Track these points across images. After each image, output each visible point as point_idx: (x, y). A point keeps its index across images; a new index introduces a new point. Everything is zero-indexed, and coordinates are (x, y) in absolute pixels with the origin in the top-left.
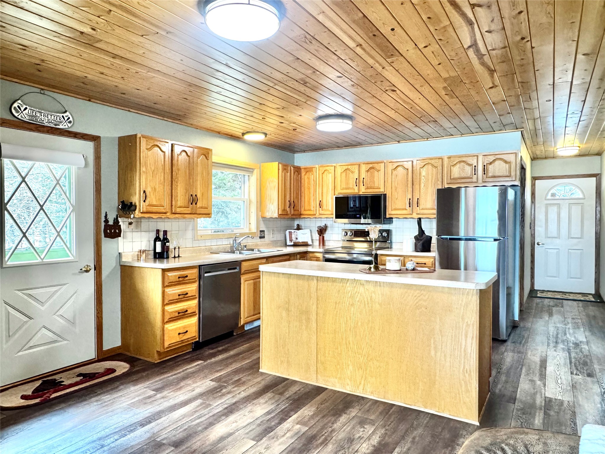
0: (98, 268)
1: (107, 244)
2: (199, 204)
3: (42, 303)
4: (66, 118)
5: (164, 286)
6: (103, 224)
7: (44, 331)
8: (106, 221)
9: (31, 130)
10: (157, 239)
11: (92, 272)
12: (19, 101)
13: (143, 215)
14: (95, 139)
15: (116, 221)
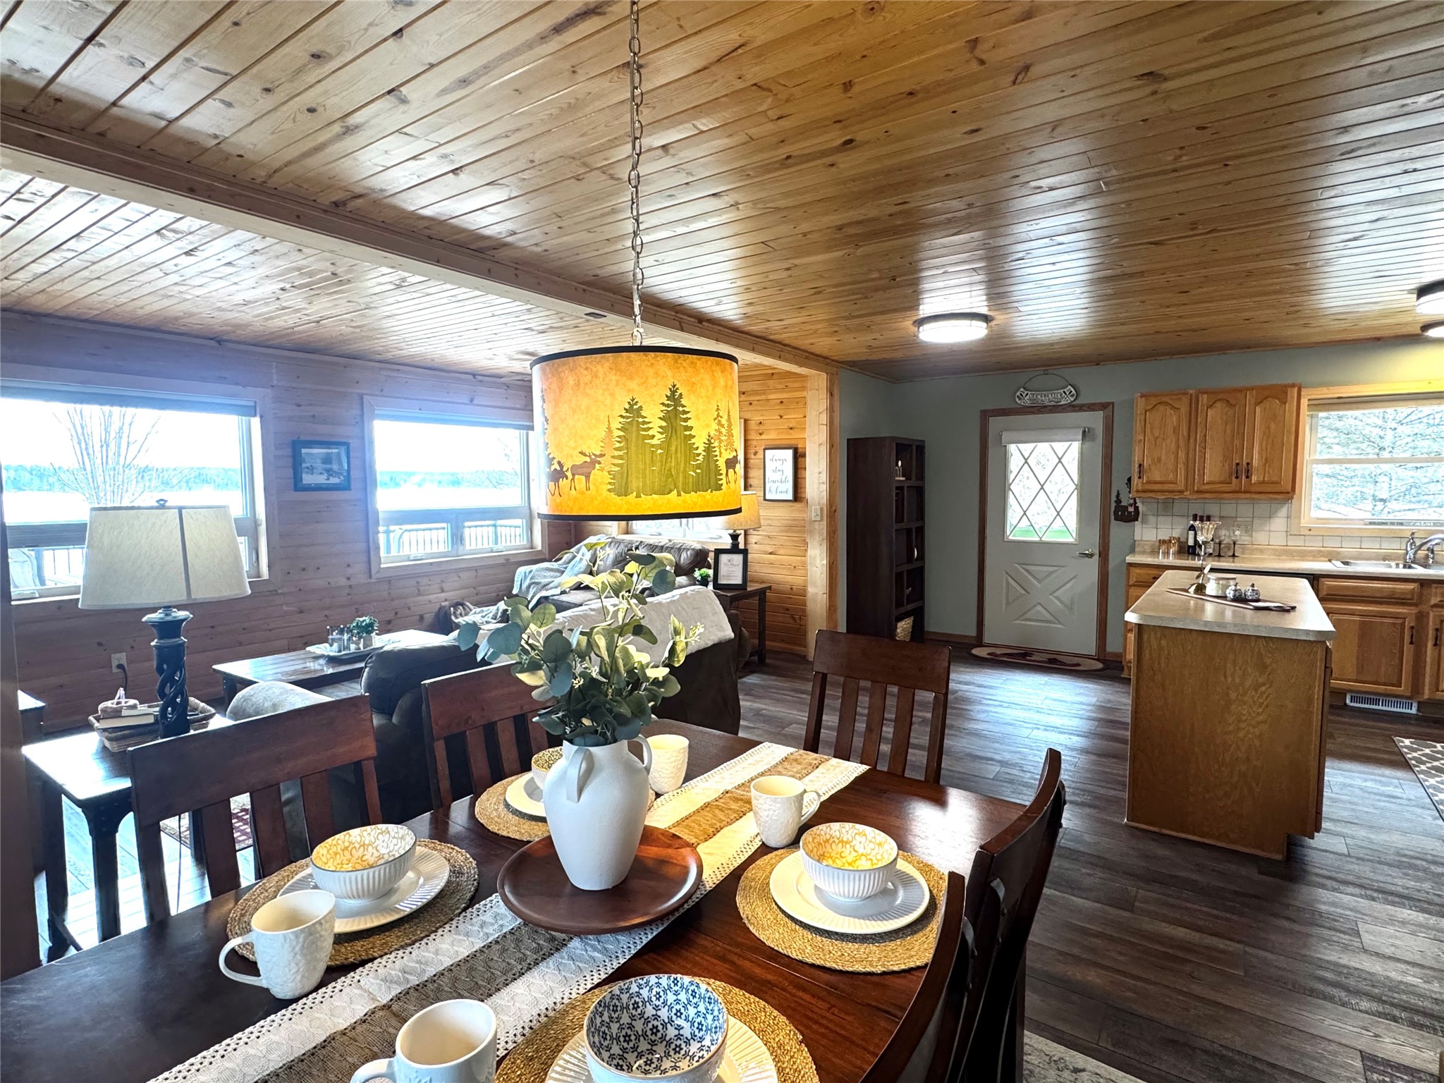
0: (1104, 553)
1: (1117, 529)
2: (1254, 479)
3: (1039, 581)
4: (1067, 393)
6: (1113, 505)
7: (1039, 608)
8: (1118, 501)
9: (1034, 413)
10: (1191, 526)
11: (1096, 557)
12: (1021, 389)
13: (1140, 495)
14: (1107, 406)
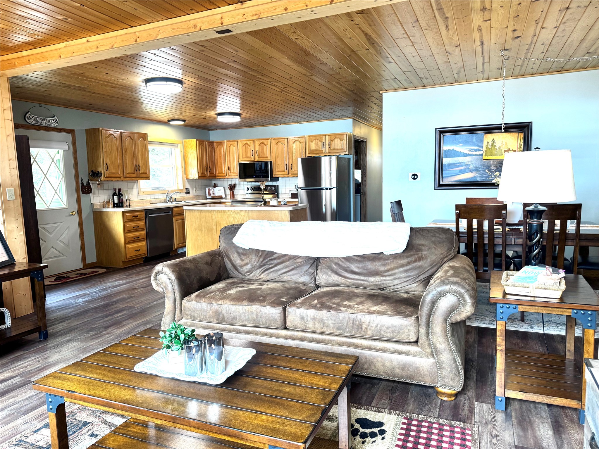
0: (80, 212)
1: (83, 197)
2: (141, 171)
3: (50, 233)
4: (55, 121)
5: (124, 222)
6: (80, 185)
7: (52, 249)
8: (82, 183)
9: (36, 129)
10: (114, 194)
11: (77, 215)
12: (29, 113)
13: (107, 179)
14: (72, 131)
15: (88, 183)
